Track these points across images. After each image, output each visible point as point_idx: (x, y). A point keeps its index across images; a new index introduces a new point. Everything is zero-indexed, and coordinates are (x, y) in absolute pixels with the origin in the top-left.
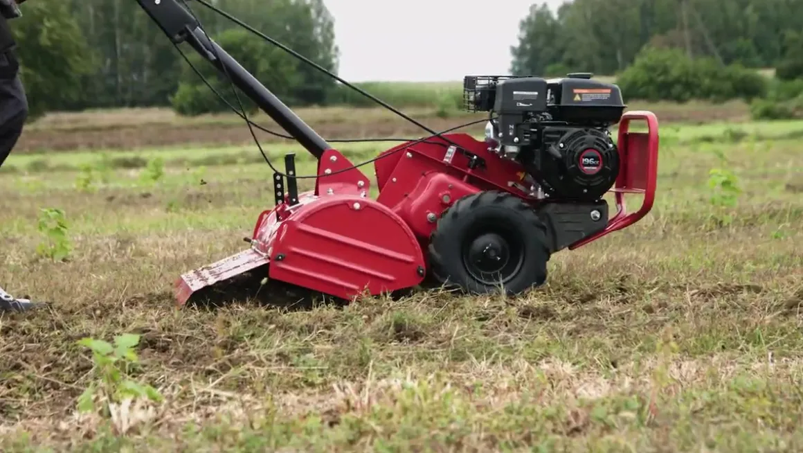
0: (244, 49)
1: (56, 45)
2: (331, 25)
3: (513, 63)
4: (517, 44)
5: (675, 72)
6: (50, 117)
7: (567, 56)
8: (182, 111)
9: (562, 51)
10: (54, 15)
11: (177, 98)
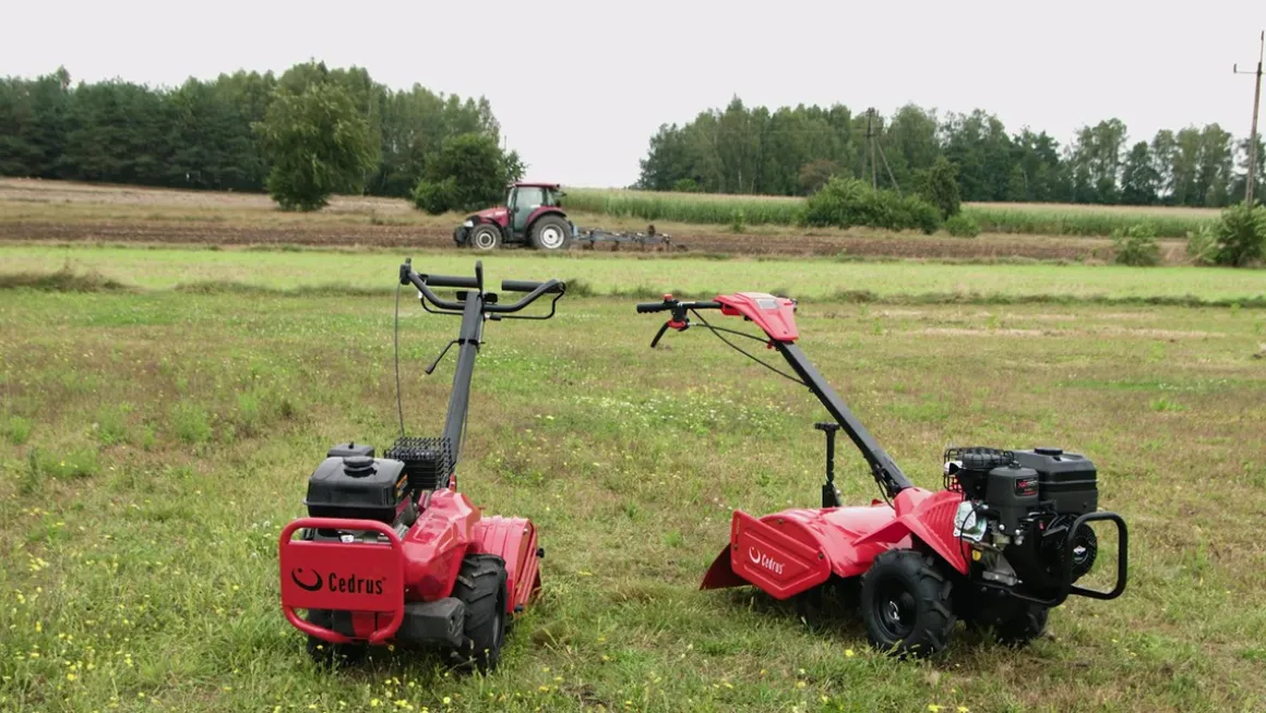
0: (483, 151)
1: (347, 142)
2: (496, 130)
3: (643, 174)
4: (647, 158)
5: (861, 200)
6: (338, 202)
7: (694, 173)
8: (421, 205)
9: (689, 168)
10: (346, 116)
11: (416, 192)
